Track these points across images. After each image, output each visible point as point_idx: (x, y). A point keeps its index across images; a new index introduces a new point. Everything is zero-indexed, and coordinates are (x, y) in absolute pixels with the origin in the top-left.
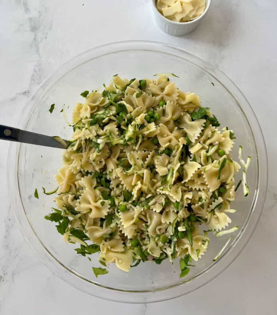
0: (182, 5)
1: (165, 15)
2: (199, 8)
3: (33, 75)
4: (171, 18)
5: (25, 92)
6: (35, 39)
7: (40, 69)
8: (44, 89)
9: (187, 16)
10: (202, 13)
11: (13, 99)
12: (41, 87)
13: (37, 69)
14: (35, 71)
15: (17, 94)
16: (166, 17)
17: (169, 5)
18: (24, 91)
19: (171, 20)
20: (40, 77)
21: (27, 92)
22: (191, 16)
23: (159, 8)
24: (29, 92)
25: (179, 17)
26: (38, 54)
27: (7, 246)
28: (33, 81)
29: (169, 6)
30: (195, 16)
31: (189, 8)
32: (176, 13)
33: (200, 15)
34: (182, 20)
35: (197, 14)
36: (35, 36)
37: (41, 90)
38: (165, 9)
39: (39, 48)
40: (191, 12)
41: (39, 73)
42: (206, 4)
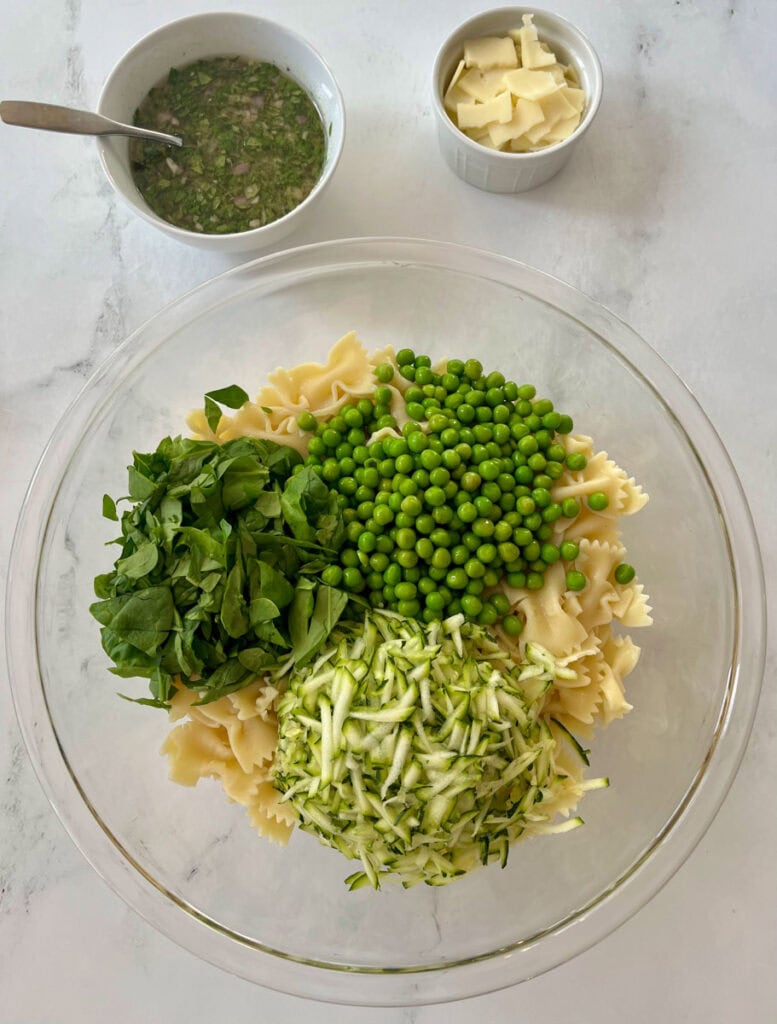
0: (514, 104)
1: (460, 126)
2: (561, 122)
3: (102, 317)
4: (477, 133)
5: (78, 365)
6: (109, 215)
7: (121, 300)
8: (130, 358)
9: (523, 137)
10: (567, 136)
11: (46, 384)
12: (123, 351)
13: (113, 300)
14: (109, 306)
15: (55, 369)
16: (464, 131)
17: (480, 97)
18: (75, 362)
19: (477, 140)
20: (122, 322)
21: (85, 363)
22: (535, 138)
23: (449, 101)
24: (89, 365)
25: (499, 136)
26: (118, 258)
27: (14, 806)
28: (100, 334)
29: (477, 102)
30: (544, 142)
31: (531, 117)
32: (494, 123)
33: (562, 141)
34: (507, 147)
35: (551, 137)
36: (111, 209)
37: (124, 359)
38: (463, 108)
39: (120, 242)
40: (535, 128)
41: (117, 311)
42: (583, 115)
